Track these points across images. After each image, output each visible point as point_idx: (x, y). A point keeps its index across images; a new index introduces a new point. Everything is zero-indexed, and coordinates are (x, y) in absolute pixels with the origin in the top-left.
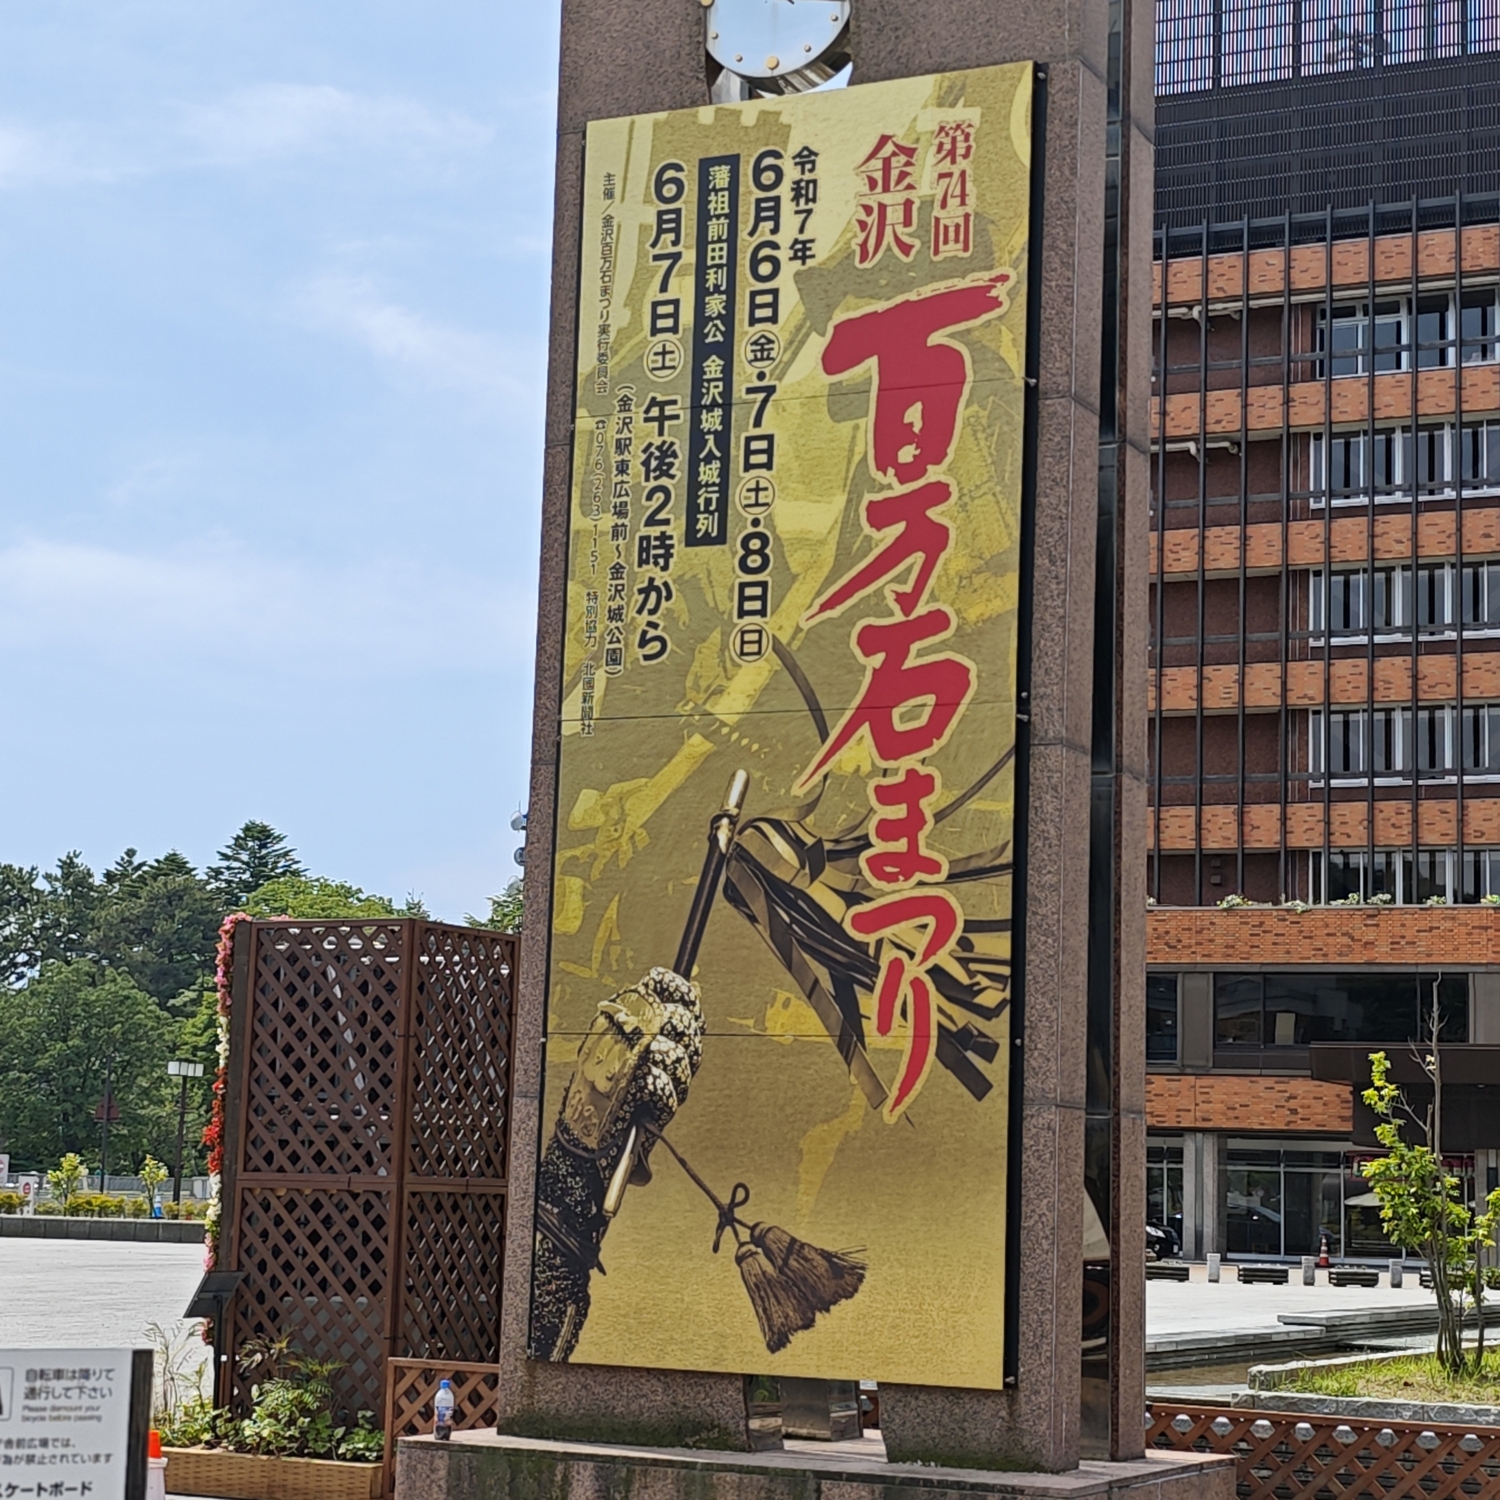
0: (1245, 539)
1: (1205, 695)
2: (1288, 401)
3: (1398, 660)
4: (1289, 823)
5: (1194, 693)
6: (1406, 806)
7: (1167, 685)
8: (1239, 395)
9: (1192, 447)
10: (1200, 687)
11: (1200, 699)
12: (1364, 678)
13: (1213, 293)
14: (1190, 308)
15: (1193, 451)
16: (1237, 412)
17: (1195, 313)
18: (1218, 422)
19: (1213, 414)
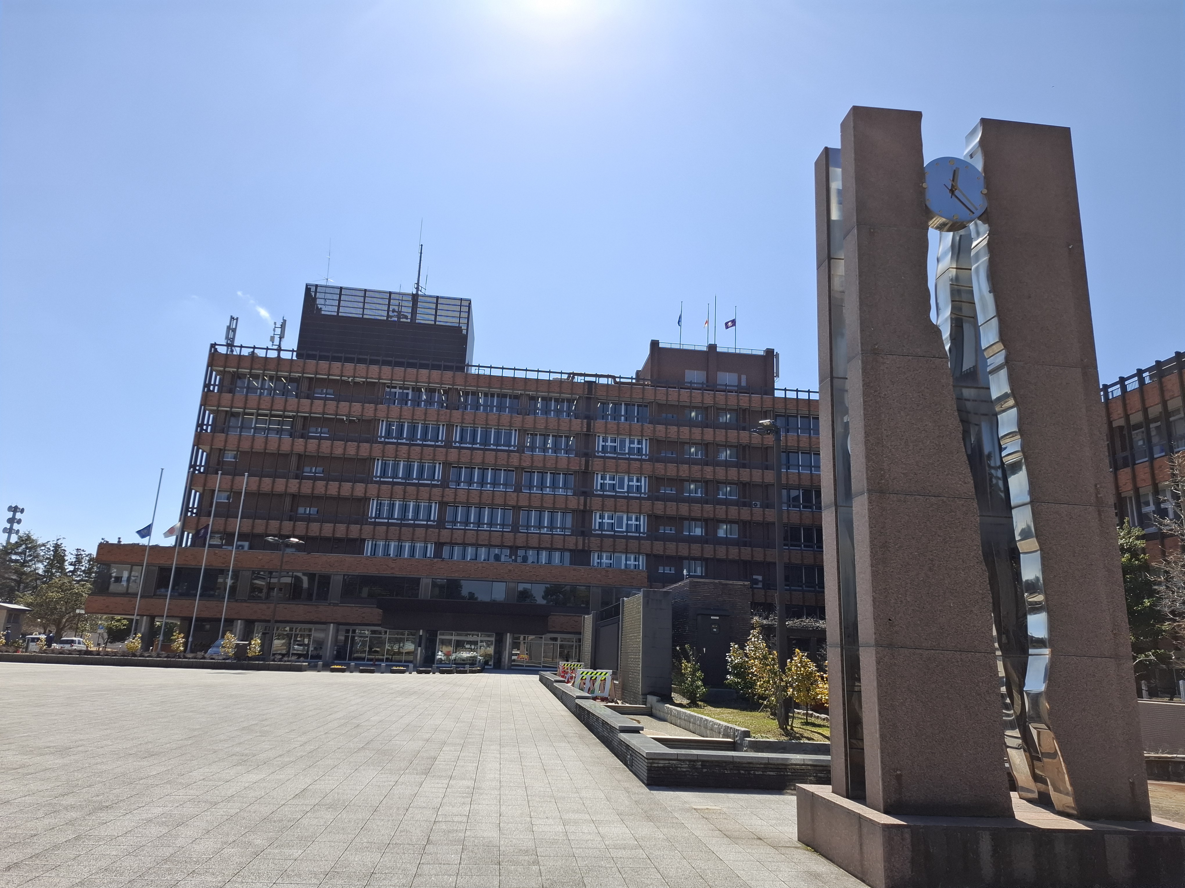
0: (358, 447)
1: (341, 491)
2: (376, 410)
3: (400, 487)
4: (362, 531)
5: (337, 490)
6: (398, 528)
7: (329, 487)
8: (361, 405)
9: (345, 418)
10: (339, 488)
11: (339, 492)
12: (390, 491)
13: (356, 375)
14: (349, 378)
15: (345, 419)
16: (360, 410)
17: (350, 380)
18: (354, 412)
19: (353, 409)
